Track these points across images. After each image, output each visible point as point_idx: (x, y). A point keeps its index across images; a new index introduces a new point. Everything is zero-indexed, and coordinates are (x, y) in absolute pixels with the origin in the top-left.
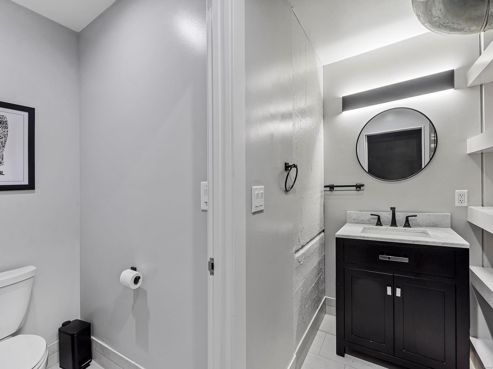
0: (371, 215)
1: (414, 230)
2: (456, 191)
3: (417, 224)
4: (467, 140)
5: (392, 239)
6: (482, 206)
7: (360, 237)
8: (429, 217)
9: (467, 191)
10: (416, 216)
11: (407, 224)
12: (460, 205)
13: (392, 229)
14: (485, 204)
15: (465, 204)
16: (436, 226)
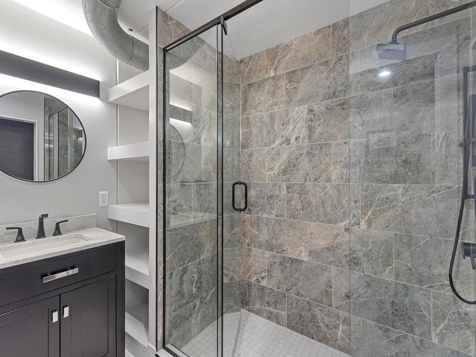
0: (7, 229)
1: (68, 236)
2: (100, 192)
3: (67, 229)
4: (108, 148)
5: (58, 252)
6: (117, 204)
7: (12, 262)
8: (78, 220)
9: (107, 192)
10: (67, 221)
11: (57, 232)
12: (102, 205)
13: (42, 241)
14: (118, 203)
15: (106, 204)
16: (84, 227)
